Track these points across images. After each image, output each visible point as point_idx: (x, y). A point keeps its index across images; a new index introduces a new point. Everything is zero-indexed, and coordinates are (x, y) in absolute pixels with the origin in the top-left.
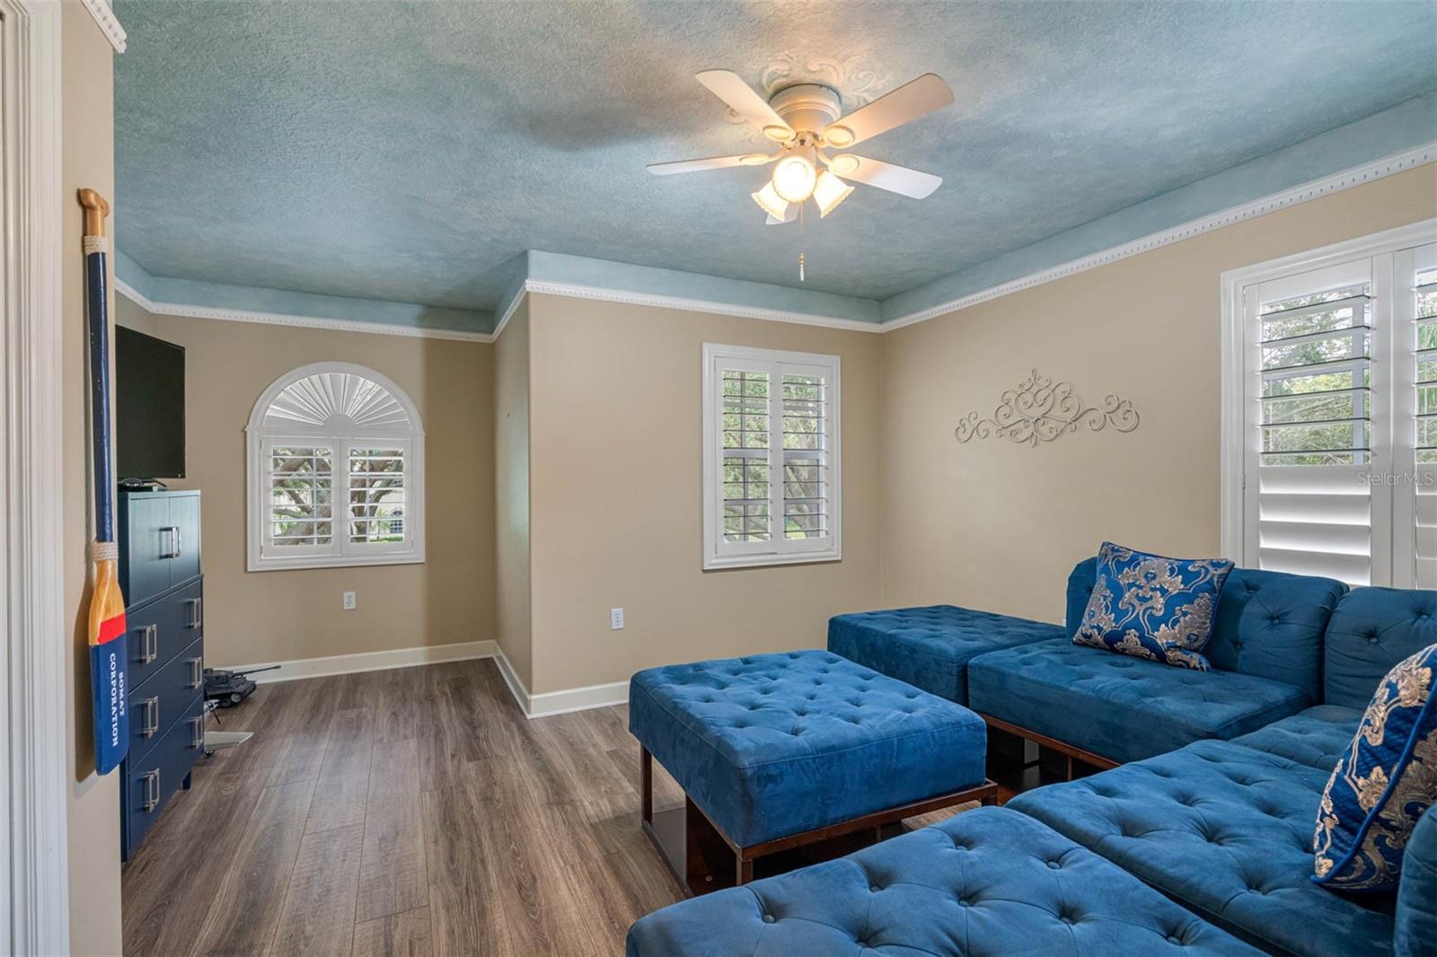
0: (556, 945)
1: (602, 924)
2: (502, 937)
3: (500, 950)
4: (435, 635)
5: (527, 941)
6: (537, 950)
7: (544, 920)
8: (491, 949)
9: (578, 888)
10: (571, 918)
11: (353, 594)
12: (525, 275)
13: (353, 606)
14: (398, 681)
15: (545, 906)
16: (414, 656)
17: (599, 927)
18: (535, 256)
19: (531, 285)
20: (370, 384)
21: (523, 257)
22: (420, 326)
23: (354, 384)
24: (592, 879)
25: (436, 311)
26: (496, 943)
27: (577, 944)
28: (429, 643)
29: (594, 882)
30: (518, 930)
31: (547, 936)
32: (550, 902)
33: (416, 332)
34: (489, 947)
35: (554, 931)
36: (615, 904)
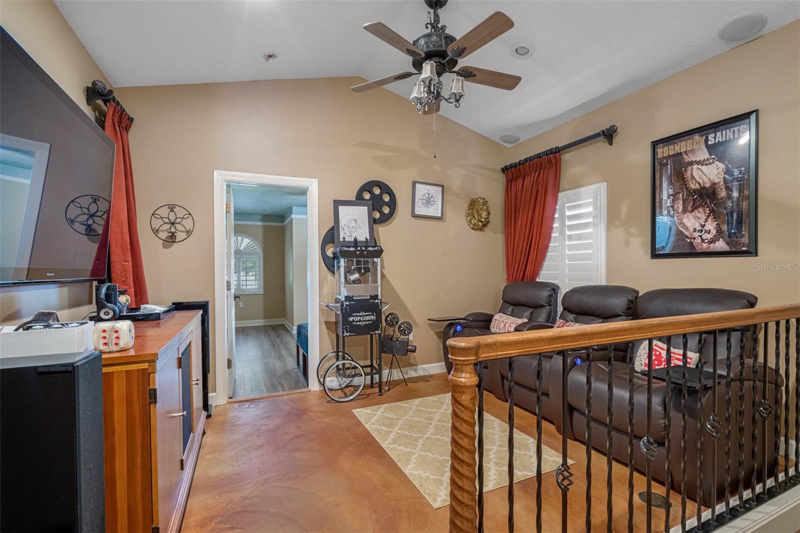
4: (266, 317)
11: (242, 303)
12: (292, 214)
13: (242, 306)
14: (257, 329)
16: (260, 322)
18: (294, 208)
19: (293, 216)
20: (247, 240)
21: (291, 208)
22: (262, 221)
23: (242, 240)
25: (267, 217)
28: (265, 319)
33: (260, 223)
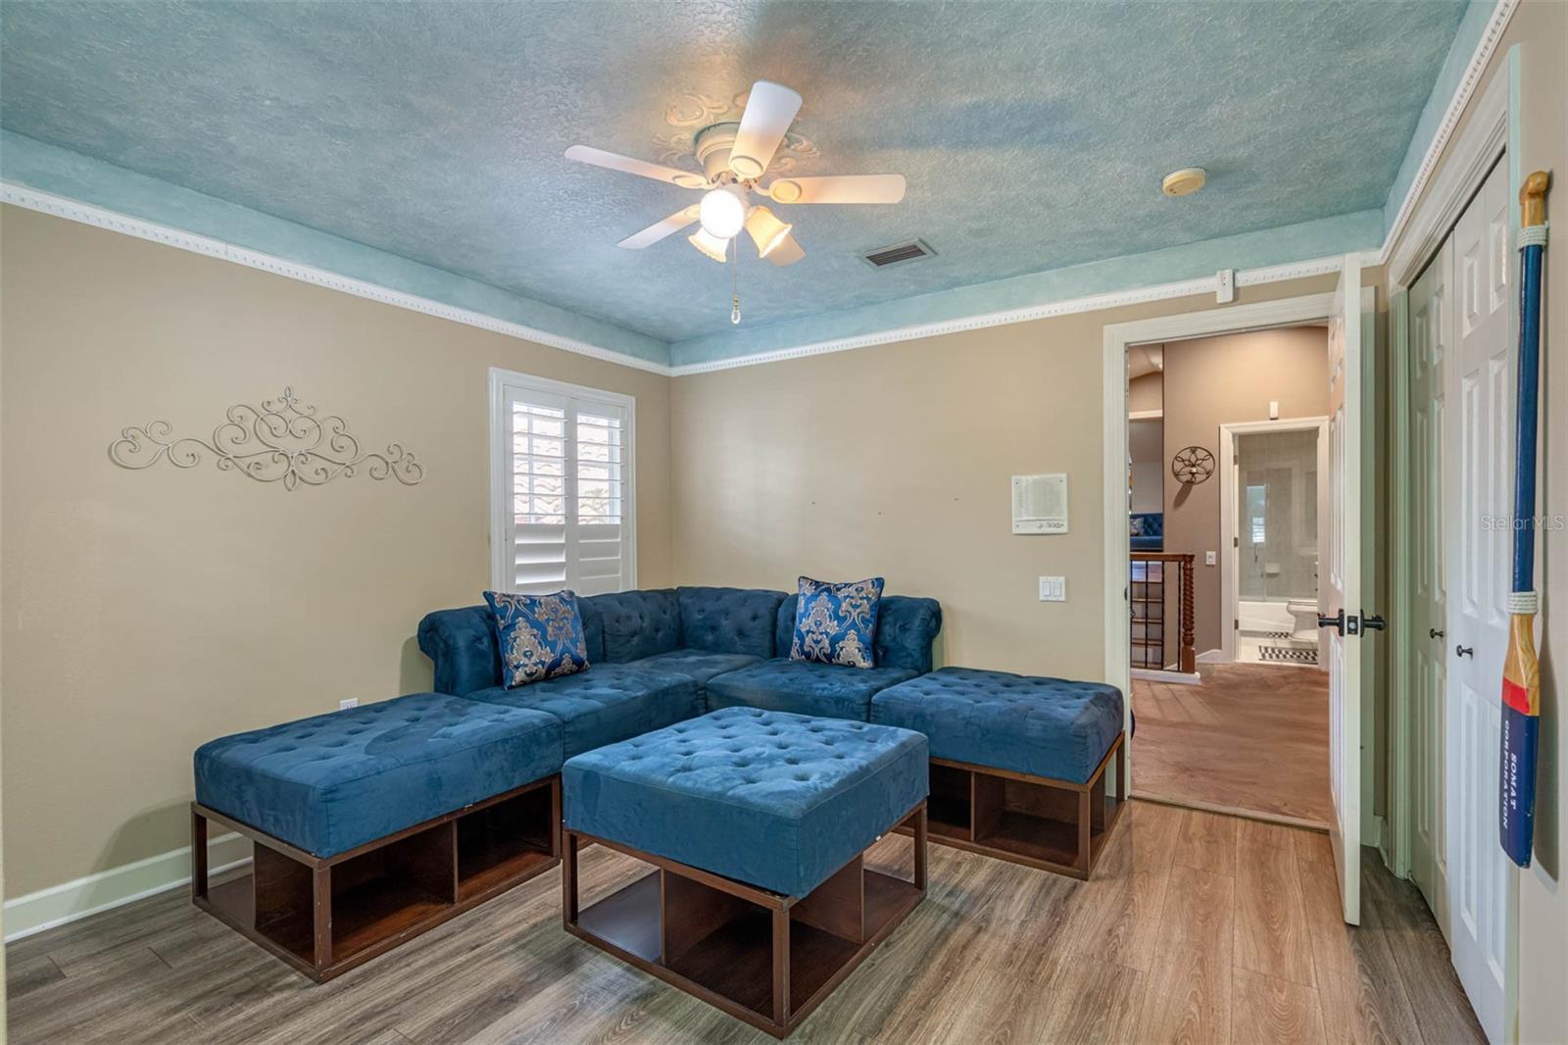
0: (1010, 996)
1: (958, 983)
2: (1052, 1035)
3: (1062, 1024)
5: (1032, 1015)
6: (1030, 1002)
7: (1001, 1021)
8: (1070, 1030)
9: (940, 1026)
10: (977, 1006)
15: (988, 1033)
17: (963, 982)
24: (917, 1025)
26: (1061, 1033)
27: (994, 984)
29: (919, 1020)
30: (1032, 1030)
31: (1011, 1007)
32: (980, 1033)
34: (1071, 1034)
35: (1000, 1007)
36: (928, 989)
